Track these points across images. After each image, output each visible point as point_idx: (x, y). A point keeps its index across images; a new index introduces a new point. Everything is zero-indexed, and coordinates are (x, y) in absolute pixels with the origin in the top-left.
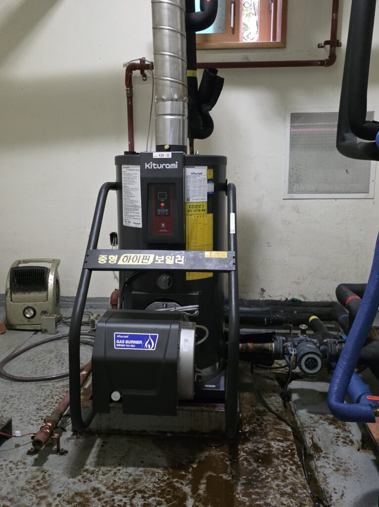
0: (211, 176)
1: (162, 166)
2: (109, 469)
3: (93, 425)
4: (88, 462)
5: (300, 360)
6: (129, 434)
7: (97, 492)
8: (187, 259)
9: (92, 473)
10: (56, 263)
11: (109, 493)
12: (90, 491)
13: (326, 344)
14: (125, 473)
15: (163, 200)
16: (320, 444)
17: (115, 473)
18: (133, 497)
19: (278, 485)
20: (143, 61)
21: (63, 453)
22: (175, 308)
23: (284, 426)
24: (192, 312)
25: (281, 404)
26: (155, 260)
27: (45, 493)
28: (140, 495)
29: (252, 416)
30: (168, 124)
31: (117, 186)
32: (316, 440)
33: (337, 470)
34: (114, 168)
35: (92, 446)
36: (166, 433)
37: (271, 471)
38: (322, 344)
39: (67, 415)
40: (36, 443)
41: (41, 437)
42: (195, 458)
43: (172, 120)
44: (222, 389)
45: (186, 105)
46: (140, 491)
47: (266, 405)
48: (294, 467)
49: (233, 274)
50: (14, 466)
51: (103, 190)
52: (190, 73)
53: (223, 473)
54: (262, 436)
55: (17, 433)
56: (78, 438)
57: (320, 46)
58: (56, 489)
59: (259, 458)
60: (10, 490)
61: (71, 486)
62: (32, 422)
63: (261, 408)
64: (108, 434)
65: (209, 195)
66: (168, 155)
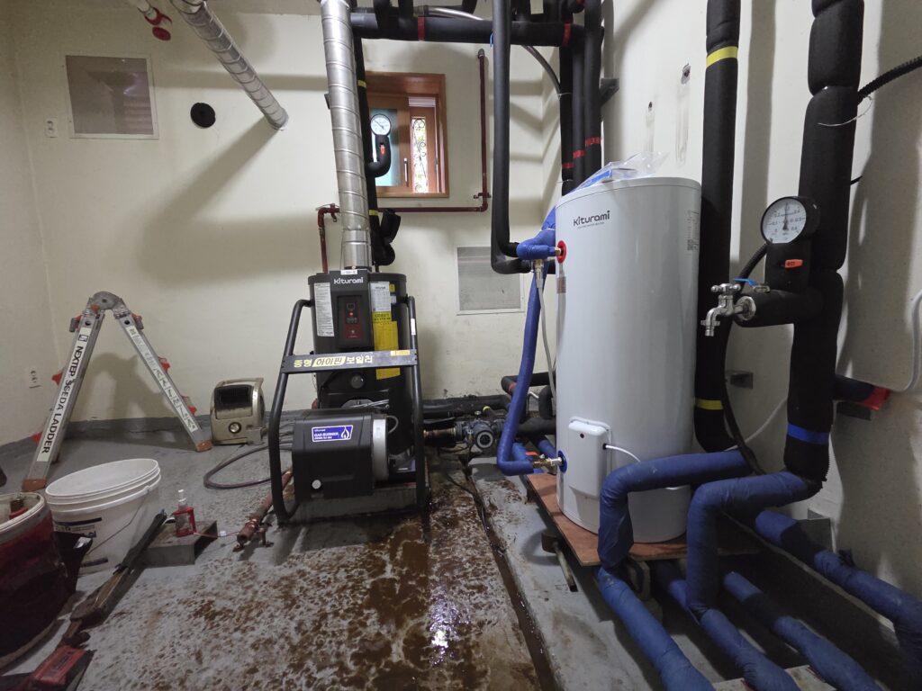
0: (394, 290)
1: (349, 281)
2: (313, 552)
3: (297, 516)
4: (294, 549)
5: (476, 438)
6: (333, 519)
7: (302, 574)
8: (375, 358)
9: (298, 558)
10: (260, 381)
11: (314, 572)
12: (295, 574)
13: (496, 424)
14: (328, 554)
15: (351, 310)
16: (496, 504)
17: (320, 555)
18: (337, 572)
19: (463, 541)
20: (333, 206)
21: (269, 545)
22: (367, 403)
23: (467, 494)
24: (384, 405)
25: (464, 478)
26: (346, 361)
27: (251, 583)
28: (343, 570)
29: (441, 490)
30: (354, 249)
31: (310, 303)
32: (492, 501)
33: (510, 521)
34: (307, 287)
35: (297, 535)
36: (366, 514)
37: (457, 530)
38: (492, 424)
39: (272, 512)
40: (241, 538)
41: (246, 533)
42: (393, 530)
43: (357, 246)
44: (413, 469)
45: (369, 234)
46: (343, 566)
47: (452, 481)
48: (476, 525)
49: (415, 367)
50: (219, 564)
51: (298, 306)
52: (372, 212)
53: (417, 539)
54: (449, 505)
55: (222, 533)
56: (284, 530)
57: (475, 197)
58: (262, 578)
59: (447, 522)
60: (215, 586)
61: (277, 572)
62: (238, 522)
63: (448, 483)
64: (312, 522)
65: (393, 306)
66: (354, 272)
